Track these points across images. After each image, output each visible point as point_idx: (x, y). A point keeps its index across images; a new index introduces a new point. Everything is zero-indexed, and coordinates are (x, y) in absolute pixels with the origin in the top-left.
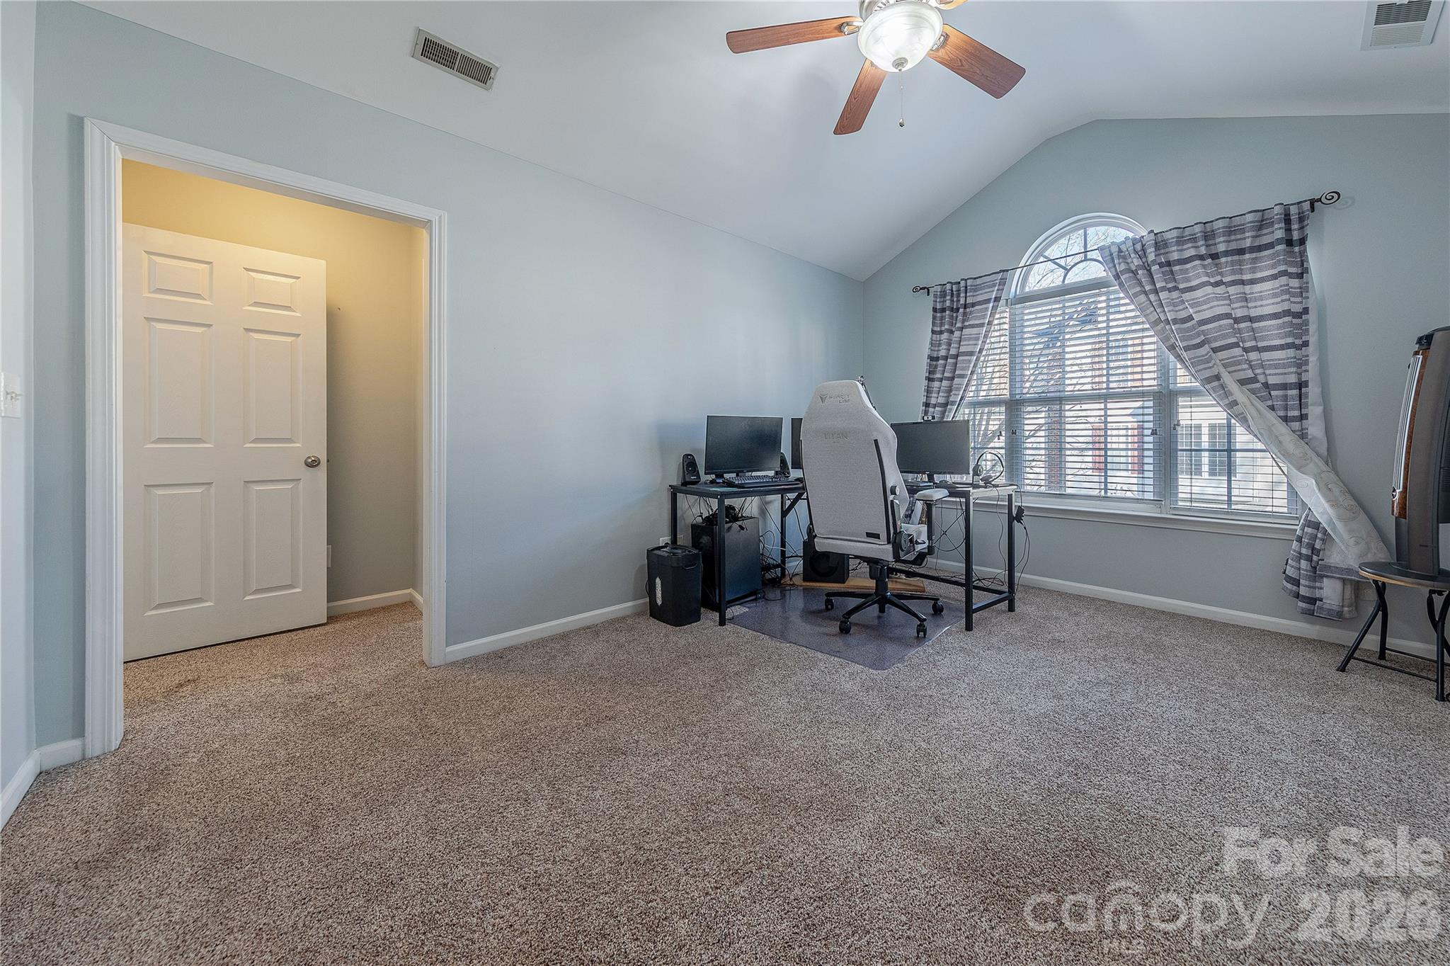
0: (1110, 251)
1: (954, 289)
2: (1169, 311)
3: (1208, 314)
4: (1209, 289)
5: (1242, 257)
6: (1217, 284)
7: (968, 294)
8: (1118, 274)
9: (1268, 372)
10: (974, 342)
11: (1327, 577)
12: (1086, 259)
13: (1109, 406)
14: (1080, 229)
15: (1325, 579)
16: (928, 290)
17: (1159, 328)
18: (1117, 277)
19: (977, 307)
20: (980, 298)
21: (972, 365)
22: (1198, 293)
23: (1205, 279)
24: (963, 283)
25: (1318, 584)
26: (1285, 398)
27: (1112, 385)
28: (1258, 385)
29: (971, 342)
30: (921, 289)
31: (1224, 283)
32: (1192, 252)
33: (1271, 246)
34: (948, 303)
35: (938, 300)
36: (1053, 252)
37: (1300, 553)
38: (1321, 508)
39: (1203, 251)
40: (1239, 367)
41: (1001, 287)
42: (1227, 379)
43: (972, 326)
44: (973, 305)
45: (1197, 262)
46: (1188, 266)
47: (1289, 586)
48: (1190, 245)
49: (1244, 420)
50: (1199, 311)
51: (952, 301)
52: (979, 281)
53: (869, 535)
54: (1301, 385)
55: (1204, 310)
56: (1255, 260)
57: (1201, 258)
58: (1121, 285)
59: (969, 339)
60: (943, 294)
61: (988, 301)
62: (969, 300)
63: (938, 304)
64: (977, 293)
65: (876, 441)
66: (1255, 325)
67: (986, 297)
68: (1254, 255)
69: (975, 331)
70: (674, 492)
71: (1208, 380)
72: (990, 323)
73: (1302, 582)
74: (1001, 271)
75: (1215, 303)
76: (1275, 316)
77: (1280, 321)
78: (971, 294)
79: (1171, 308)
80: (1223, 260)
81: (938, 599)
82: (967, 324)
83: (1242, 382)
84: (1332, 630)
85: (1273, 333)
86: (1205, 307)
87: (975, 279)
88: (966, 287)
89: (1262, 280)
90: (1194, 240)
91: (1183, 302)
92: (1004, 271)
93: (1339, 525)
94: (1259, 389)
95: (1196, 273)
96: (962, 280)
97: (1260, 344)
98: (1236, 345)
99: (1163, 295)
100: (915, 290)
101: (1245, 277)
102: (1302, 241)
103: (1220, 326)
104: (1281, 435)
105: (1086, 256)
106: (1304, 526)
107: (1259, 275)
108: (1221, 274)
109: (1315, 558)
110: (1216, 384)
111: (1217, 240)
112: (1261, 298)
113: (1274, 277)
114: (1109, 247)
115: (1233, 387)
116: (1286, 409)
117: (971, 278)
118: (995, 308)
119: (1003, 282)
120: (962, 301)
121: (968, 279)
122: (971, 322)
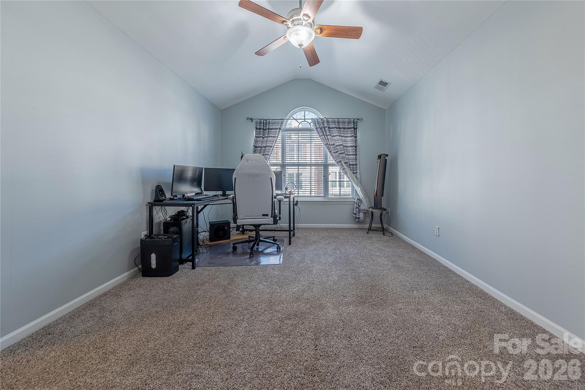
0: (315, 120)
1: (264, 122)
2: (330, 142)
3: (338, 144)
4: (338, 137)
5: (345, 130)
6: (340, 136)
7: (270, 125)
8: (317, 128)
9: (350, 161)
10: (272, 143)
11: (361, 212)
12: (305, 121)
13: (312, 168)
14: (303, 111)
15: (361, 213)
16: (252, 120)
17: (327, 146)
18: (317, 129)
19: (272, 130)
20: (274, 127)
21: (271, 151)
22: (336, 138)
23: (337, 134)
24: (268, 120)
25: (359, 214)
26: (353, 168)
27: (312, 162)
28: (348, 164)
29: (271, 143)
30: (250, 119)
31: (341, 136)
32: (334, 126)
33: (350, 128)
34: (262, 127)
35: (258, 125)
36: (294, 116)
37: (356, 207)
38: (361, 195)
39: (337, 126)
40: (344, 159)
41: (281, 125)
42: (343, 162)
43: (272, 137)
44: (272, 129)
45: (336, 129)
46: (334, 129)
47: (354, 215)
48: (334, 124)
49: (346, 173)
50: (336, 143)
51: (264, 126)
52: (273, 121)
53: (263, 215)
54: (356, 165)
55: (337, 143)
56: (347, 131)
57: (337, 128)
58: (318, 131)
59: (270, 141)
60: (260, 123)
61: (277, 129)
62: (270, 127)
63: (258, 126)
64: (273, 125)
65: (271, 178)
66: (347, 148)
67: (276, 127)
68: (347, 130)
69: (272, 138)
70: (151, 206)
71: (339, 162)
72: (277, 137)
73: (357, 214)
74: (281, 119)
75: (340, 141)
76: (351, 147)
77: (352, 148)
78: (271, 125)
79: (331, 141)
80: (341, 130)
81: (275, 237)
82: (269, 135)
83: (345, 163)
84: (361, 225)
85: (351, 151)
86: (337, 142)
87: (272, 120)
88: (269, 122)
89: (348, 137)
90: (335, 123)
91: (332, 139)
92: (282, 119)
93: (364, 199)
94: (348, 165)
95: (335, 132)
96: (268, 119)
97: (348, 153)
98: (344, 153)
99: (329, 137)
100: (247, 119)
101: (345, 135)
102: (356, 128)
103: (341, 148)
104: (353, 177)
105: (305, 120)
106: (357, 200)
107: (348, 135)
108: (341, 133)
109: (359, 208)
110: (340, 163)
111: (340, 124)
112: (348, 141)
113: (351, 136)
114: (315, 119)
115: (344, 164)
116: (353, 171)
117: (271, 119)
118: (279, 131)
119: (282, 123)
120: (268, 127)
121: (270, 119)
122: (271, 135)
